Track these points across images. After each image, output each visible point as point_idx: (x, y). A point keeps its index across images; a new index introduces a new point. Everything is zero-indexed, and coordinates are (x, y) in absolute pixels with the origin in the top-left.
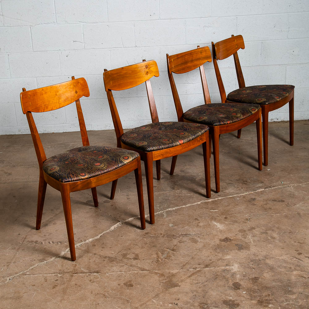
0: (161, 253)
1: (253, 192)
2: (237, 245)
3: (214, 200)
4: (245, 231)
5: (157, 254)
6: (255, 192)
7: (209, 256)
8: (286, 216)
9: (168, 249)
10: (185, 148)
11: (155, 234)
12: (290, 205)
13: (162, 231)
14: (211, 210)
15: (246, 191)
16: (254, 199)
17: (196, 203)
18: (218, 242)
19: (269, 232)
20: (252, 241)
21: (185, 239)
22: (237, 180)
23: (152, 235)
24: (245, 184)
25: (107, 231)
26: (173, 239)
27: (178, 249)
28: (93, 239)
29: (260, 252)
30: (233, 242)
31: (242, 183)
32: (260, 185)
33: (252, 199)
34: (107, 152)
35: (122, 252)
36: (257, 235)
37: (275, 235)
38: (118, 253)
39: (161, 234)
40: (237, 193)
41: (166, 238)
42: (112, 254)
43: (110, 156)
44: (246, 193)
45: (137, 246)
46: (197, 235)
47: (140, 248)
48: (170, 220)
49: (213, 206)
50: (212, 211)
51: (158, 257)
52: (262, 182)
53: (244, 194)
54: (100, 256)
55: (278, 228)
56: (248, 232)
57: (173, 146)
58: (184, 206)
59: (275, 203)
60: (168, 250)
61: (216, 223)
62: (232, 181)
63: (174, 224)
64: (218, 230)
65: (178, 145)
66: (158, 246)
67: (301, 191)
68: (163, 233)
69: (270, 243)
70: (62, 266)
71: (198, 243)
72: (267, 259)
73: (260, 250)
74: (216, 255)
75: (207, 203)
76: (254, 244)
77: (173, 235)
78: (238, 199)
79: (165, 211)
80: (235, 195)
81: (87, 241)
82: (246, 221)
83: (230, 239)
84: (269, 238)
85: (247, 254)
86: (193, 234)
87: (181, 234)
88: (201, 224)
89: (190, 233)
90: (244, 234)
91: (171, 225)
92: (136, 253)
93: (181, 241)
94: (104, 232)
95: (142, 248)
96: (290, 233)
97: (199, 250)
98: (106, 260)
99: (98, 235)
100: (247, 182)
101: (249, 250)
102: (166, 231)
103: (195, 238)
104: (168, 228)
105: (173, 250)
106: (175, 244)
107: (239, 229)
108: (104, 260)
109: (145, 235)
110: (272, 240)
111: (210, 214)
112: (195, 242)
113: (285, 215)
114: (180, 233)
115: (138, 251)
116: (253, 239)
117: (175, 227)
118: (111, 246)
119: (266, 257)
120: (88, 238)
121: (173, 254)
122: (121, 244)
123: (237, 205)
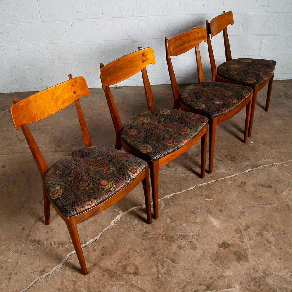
0: (161, 265)
1: (241, 173)
2: (235, 253)
3: (207, 183)
4: (241, 231)
5: (157, 266)
6: (244, 172)
7: (209, 271)
8: (277, 209)
9: (167, 258)
10: (188, 146)
11: (154, 234)
12: (278, 193)
13: (161, 230)
14: (205, 198)
15: (236, 171)
16: (244, 183)
17: (191, 188)
18: (216, 248)
19: (264, 233)
20: (249, 248)
21: (184, 243)
22: (226, 156)
23: (151, 235)
24: (233, 161)
25: (107, 228)
26: (172, 243)
27: (178, 258)
28: (93, 240)
29: (259, 265)
30: (231, 248)
31: (231, 160)
32: (247, 163)
33: (242, 182)
34: (112, 160)
35: (122, 262)
36: (253, 237)
37: (271, 238)
38: (118, 264)
39: (160, 234)
40: (228, 175)
41: (165, 241)
42: (112, 265)
43: (117, 168)
44: (236, 175)
45: (137, 252)
46: (195, 237)
47: (139, 255)
48: (168, 212)
49: (207, 193)
50: (207, 199)
51: (158, 271)
52: (249, 159)
53: (234, 175)
54: (100, 268)
55: (272, 227)
56: (244, 233)
57: (178, 149)
58: (180, 192)
59: (264, 188)
60: (168, 260)
61: (212, 219)
62: (221, 157)
63: (171, 219)
64: (215, 229)
65: (182, 146)
66: (158, 253)
67: (284, 172)
68: (161, 232)
69: (267, 250)
70: (62, 283)
71: (197, 250)
72: (267, 276)
73: (259, 262)
74: (216, 270)
75: (201, 188)
76: (252, 253)
77: (172, 236)
78: (229, 182)
79: (162, 198)
80: (226, 177)
81: (88, 243)
82: (241, 216)
83: (228, 244)
84: (265, 242)
85: (246, 267)
86: (192, 234)
87: (180, 235)
88: (198, 220)
89: (188, 234)
90: (240, 235)
91: (169, 221)
92: (136, 264)
93: (180, 245)
94: (104, 229)
95: (142, 256)
96: (284, 234)
97: (199, 261)
98: (106, 274)
99: (98, 235)
100: (235, 158)
101: (248, 261)
102: (164, 229)
103: (194, 242)
104: (166, 225)
105: (173, 261)
106: (174, 251)
107: (235, 228)
108: (104, 275)
109: (144, 236)
110: (268, 246)
111: (206, 204)
112: (194, 247)
113: (275, 206)
114: (178, 234)
115: (137, 260)
116: (250, 244)
117: (173, 224)
118: (111, 252)
119: (266, 273)
120: (88, 238)
121: (173, 266)
122: (121, 250)
123: (230, 191)
